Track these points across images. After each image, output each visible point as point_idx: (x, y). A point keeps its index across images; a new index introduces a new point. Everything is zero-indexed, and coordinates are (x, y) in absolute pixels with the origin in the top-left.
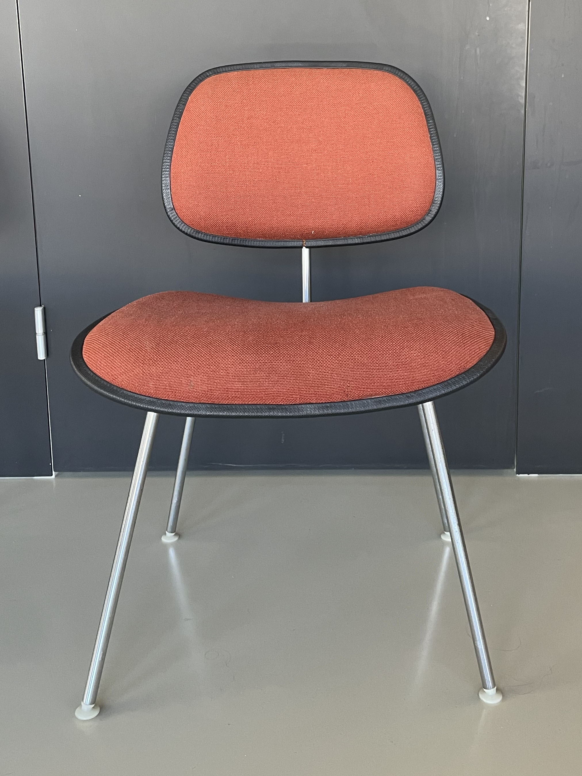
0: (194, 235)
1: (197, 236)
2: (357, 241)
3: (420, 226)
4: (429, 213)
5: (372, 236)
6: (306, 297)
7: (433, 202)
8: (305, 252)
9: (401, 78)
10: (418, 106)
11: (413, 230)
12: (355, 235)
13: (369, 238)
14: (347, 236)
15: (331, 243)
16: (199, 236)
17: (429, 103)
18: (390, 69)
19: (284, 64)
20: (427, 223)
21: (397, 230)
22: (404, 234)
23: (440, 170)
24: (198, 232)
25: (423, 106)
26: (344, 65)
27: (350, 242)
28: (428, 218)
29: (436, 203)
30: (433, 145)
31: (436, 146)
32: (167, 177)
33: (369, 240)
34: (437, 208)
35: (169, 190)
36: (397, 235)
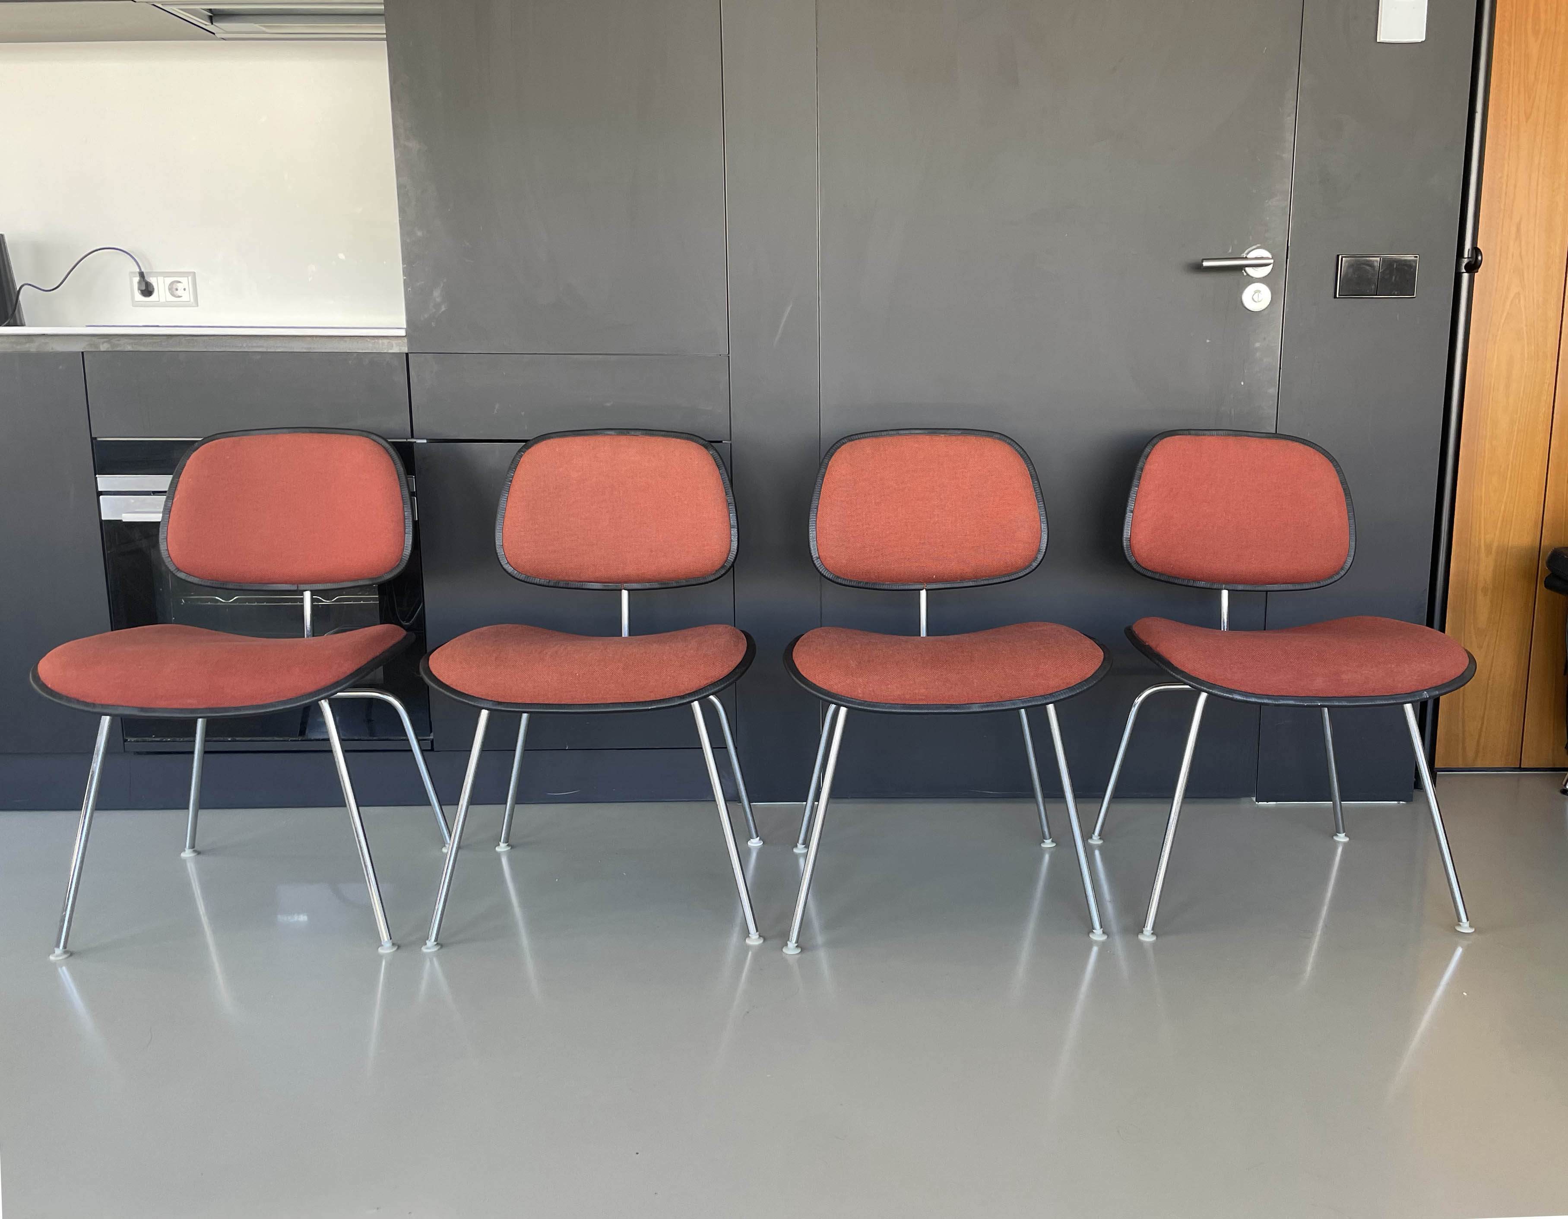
0: (835, 580)
1: (837, 581)
2: (971, 584)
3: (1027, 571)
4: (1036, 560)
5: (986, 580)
6: (923, 633)
7: (1039, 550)
8: (923, 593)
9: (1009, 444)
10: (1025, 469)
11: (1021, 574)
12: (970, 579)
13: (982, 581)
14: (963, 579)
15: (949, 586)
16: (839, 581)
17: (1033, 466)
18: (999, 436)
19: (907, 432)
20: (1034, 568)
21: (1008, 575)
22: (1014, 578)
23: (1044, 523)
24: (838, 577)
25: (1029, 469)
26: (960, 432)
27: (966, 584)
28: (1035, 564)
29: (1042, 552)
30: (1038, 502)
31: (1041, 503)
32: (814, 531)
33: (982, 583)
34: (1042, 556)
35: (816, 542)
36: (1007, 579)
